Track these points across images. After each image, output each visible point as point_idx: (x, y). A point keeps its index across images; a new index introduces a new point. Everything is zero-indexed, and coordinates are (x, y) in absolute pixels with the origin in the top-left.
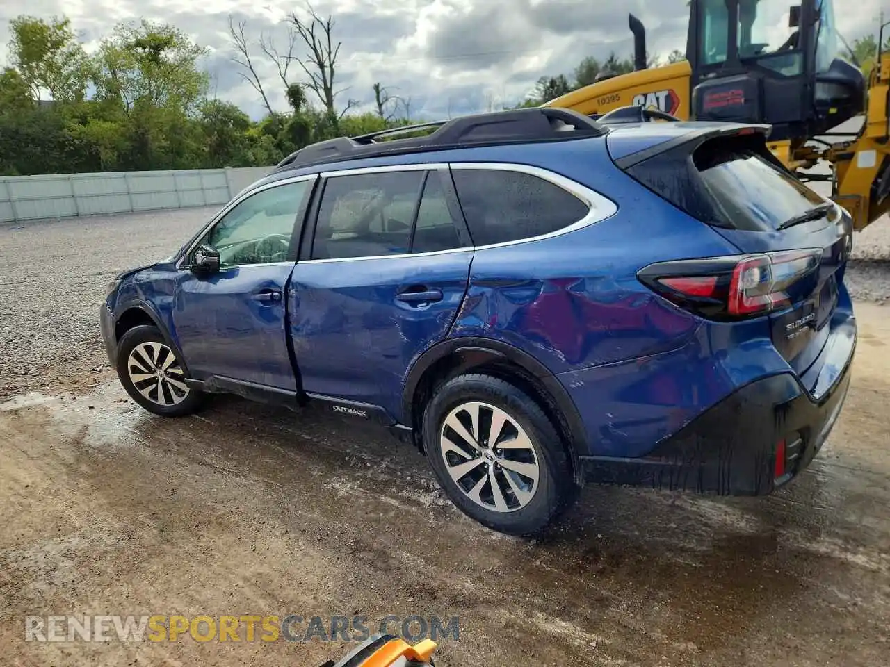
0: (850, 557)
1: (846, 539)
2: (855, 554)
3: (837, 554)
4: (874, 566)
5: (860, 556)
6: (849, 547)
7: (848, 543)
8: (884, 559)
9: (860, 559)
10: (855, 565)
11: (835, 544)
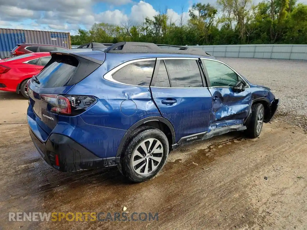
0: (25, 165)
1: (29, 168)
2: (25, 167)
3: (29, 165)
4: (19, 166)
5: (23, 167)
6: (27, 167)
7: (28, 168)
8: (18, 169)
9: (23, 166)
10: (23, 164)
11: (31, 166)
